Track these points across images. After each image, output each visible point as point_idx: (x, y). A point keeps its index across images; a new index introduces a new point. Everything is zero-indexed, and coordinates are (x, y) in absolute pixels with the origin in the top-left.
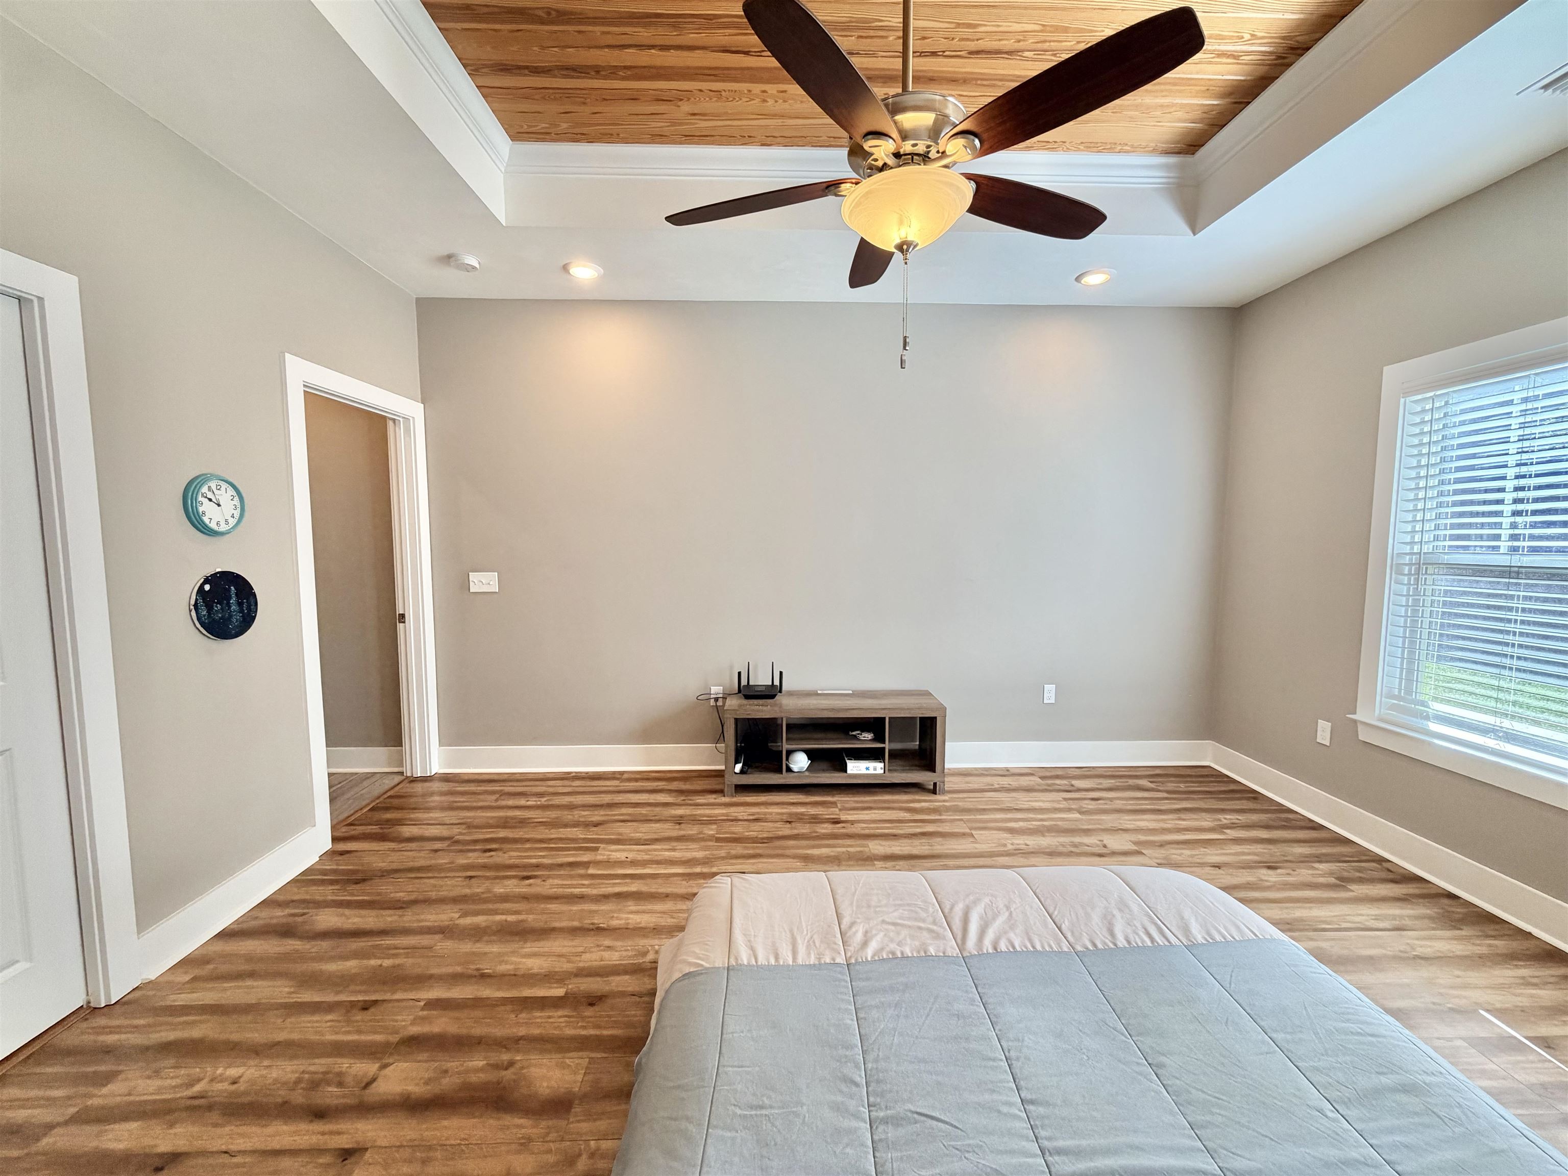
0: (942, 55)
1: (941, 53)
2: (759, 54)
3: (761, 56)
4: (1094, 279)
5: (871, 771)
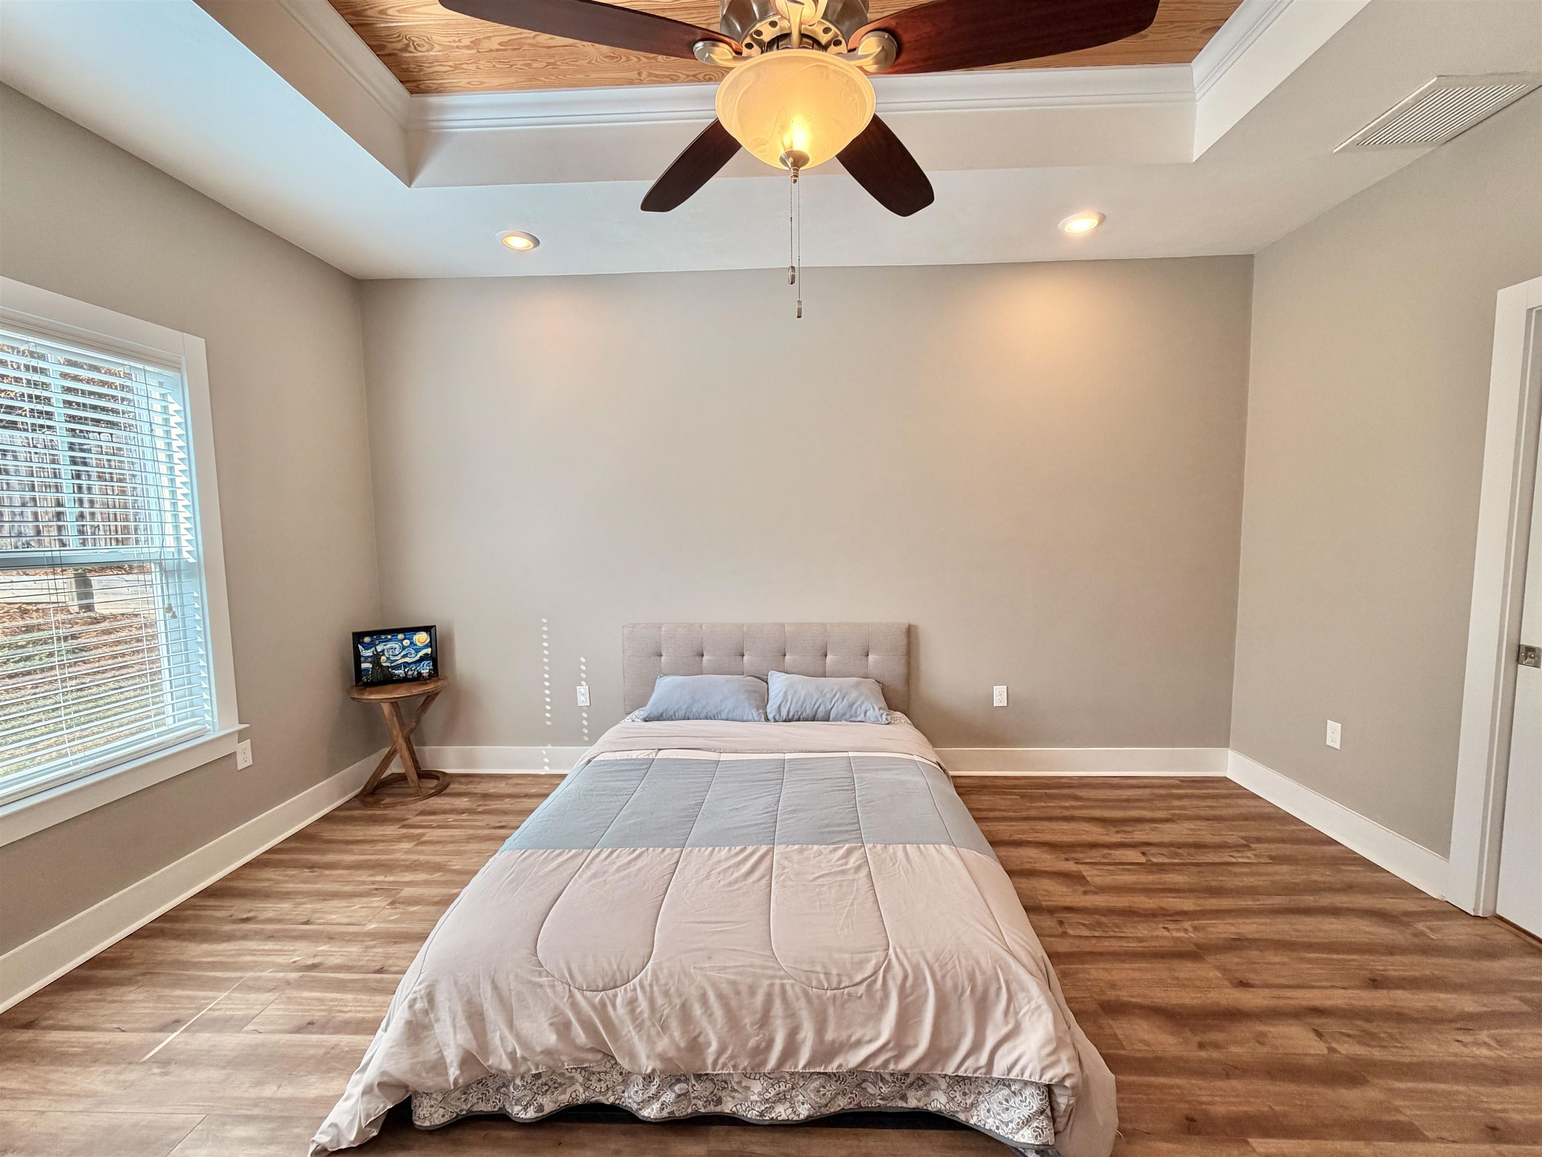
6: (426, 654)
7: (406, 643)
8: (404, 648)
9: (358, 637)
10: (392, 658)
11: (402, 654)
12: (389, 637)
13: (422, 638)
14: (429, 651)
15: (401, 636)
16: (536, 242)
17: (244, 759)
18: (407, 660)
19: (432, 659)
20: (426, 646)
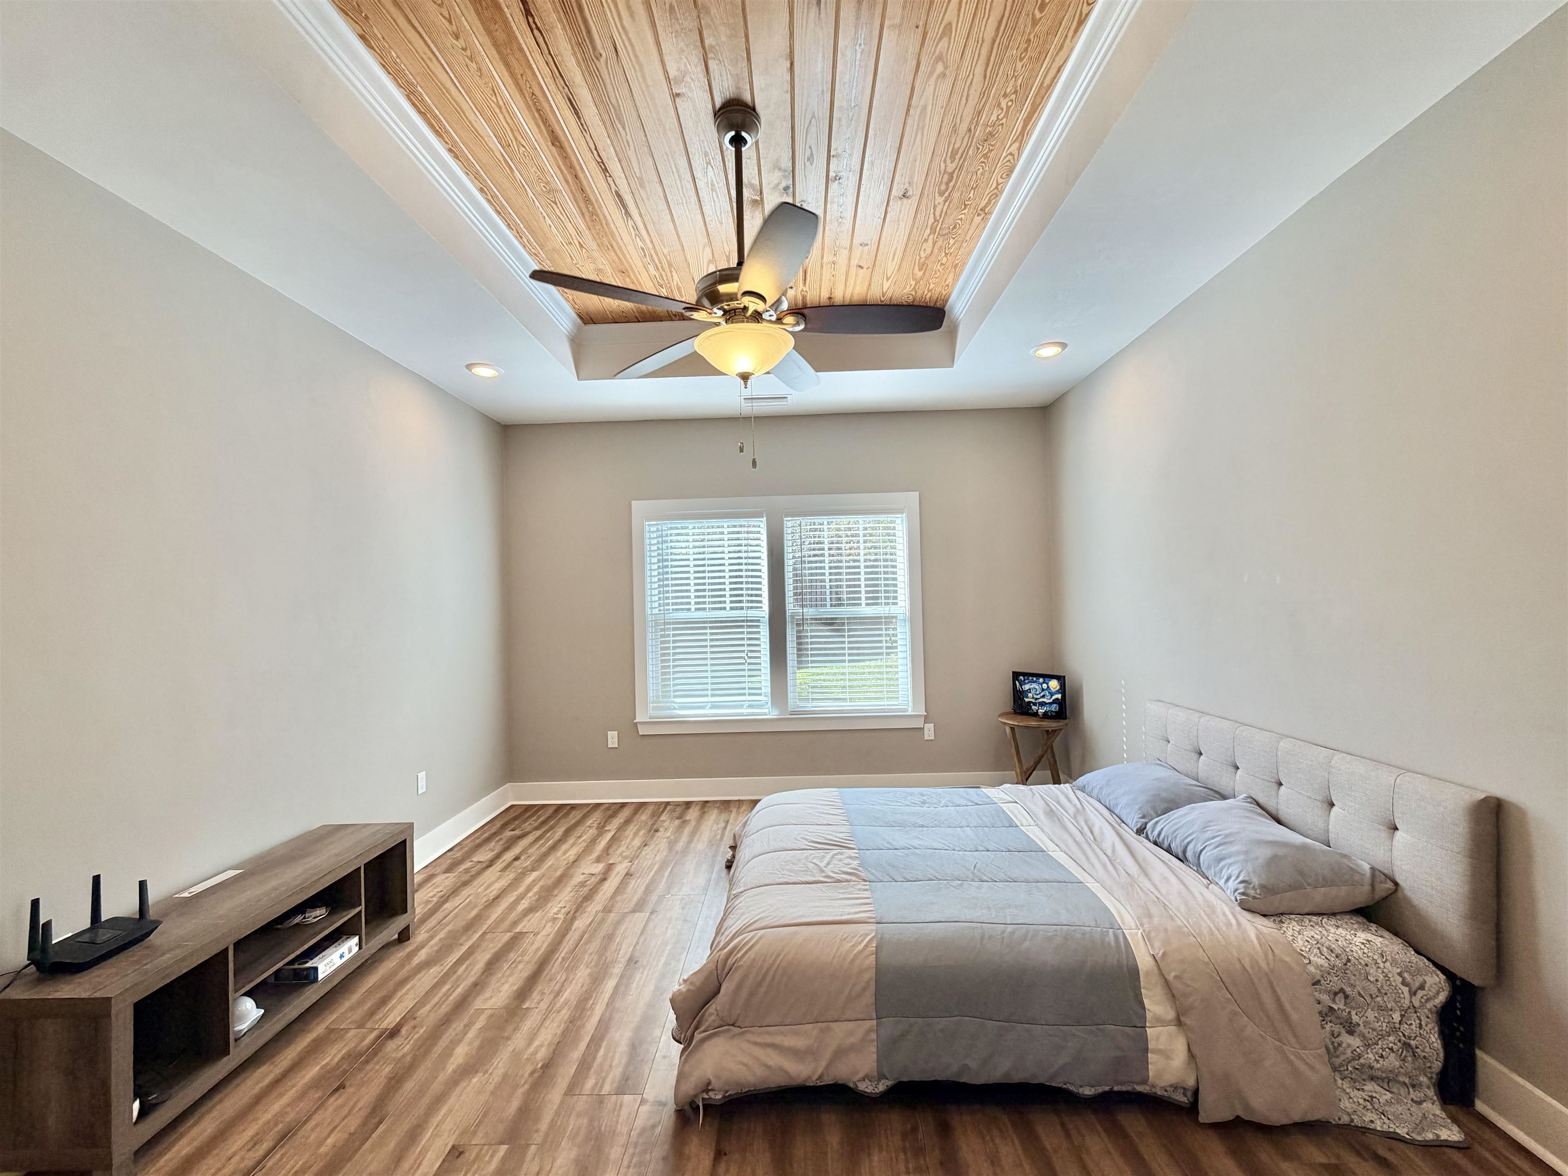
0: (606, 176)
1: (608, 175)
2: (534, 26)
3: (532, 31)
4: (483, 372)
5: (347, 957)
6: (1057, 699)
7: (1045, 686)
8: (1043, 690)
9: (1016, 675)
10: (1035, 696)
11: (1042, 694)
12: (1035, 679)
13: (1054, 684)
14: (1059, 696)
15: (1041, 680)
16: (1064, 345)
17: (929, 732)
18: (1044, 700)
19: (1061, 703)
20: (1058, 692)
